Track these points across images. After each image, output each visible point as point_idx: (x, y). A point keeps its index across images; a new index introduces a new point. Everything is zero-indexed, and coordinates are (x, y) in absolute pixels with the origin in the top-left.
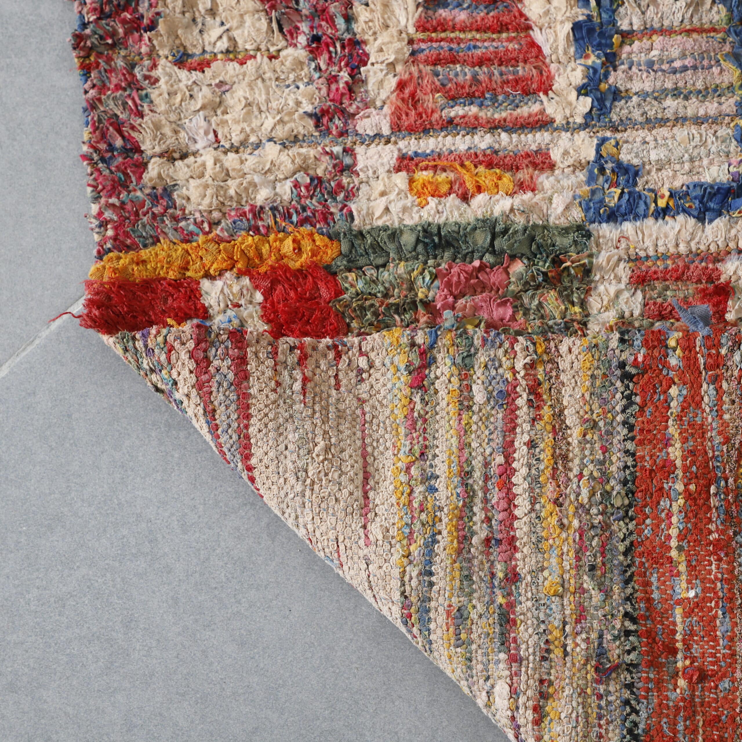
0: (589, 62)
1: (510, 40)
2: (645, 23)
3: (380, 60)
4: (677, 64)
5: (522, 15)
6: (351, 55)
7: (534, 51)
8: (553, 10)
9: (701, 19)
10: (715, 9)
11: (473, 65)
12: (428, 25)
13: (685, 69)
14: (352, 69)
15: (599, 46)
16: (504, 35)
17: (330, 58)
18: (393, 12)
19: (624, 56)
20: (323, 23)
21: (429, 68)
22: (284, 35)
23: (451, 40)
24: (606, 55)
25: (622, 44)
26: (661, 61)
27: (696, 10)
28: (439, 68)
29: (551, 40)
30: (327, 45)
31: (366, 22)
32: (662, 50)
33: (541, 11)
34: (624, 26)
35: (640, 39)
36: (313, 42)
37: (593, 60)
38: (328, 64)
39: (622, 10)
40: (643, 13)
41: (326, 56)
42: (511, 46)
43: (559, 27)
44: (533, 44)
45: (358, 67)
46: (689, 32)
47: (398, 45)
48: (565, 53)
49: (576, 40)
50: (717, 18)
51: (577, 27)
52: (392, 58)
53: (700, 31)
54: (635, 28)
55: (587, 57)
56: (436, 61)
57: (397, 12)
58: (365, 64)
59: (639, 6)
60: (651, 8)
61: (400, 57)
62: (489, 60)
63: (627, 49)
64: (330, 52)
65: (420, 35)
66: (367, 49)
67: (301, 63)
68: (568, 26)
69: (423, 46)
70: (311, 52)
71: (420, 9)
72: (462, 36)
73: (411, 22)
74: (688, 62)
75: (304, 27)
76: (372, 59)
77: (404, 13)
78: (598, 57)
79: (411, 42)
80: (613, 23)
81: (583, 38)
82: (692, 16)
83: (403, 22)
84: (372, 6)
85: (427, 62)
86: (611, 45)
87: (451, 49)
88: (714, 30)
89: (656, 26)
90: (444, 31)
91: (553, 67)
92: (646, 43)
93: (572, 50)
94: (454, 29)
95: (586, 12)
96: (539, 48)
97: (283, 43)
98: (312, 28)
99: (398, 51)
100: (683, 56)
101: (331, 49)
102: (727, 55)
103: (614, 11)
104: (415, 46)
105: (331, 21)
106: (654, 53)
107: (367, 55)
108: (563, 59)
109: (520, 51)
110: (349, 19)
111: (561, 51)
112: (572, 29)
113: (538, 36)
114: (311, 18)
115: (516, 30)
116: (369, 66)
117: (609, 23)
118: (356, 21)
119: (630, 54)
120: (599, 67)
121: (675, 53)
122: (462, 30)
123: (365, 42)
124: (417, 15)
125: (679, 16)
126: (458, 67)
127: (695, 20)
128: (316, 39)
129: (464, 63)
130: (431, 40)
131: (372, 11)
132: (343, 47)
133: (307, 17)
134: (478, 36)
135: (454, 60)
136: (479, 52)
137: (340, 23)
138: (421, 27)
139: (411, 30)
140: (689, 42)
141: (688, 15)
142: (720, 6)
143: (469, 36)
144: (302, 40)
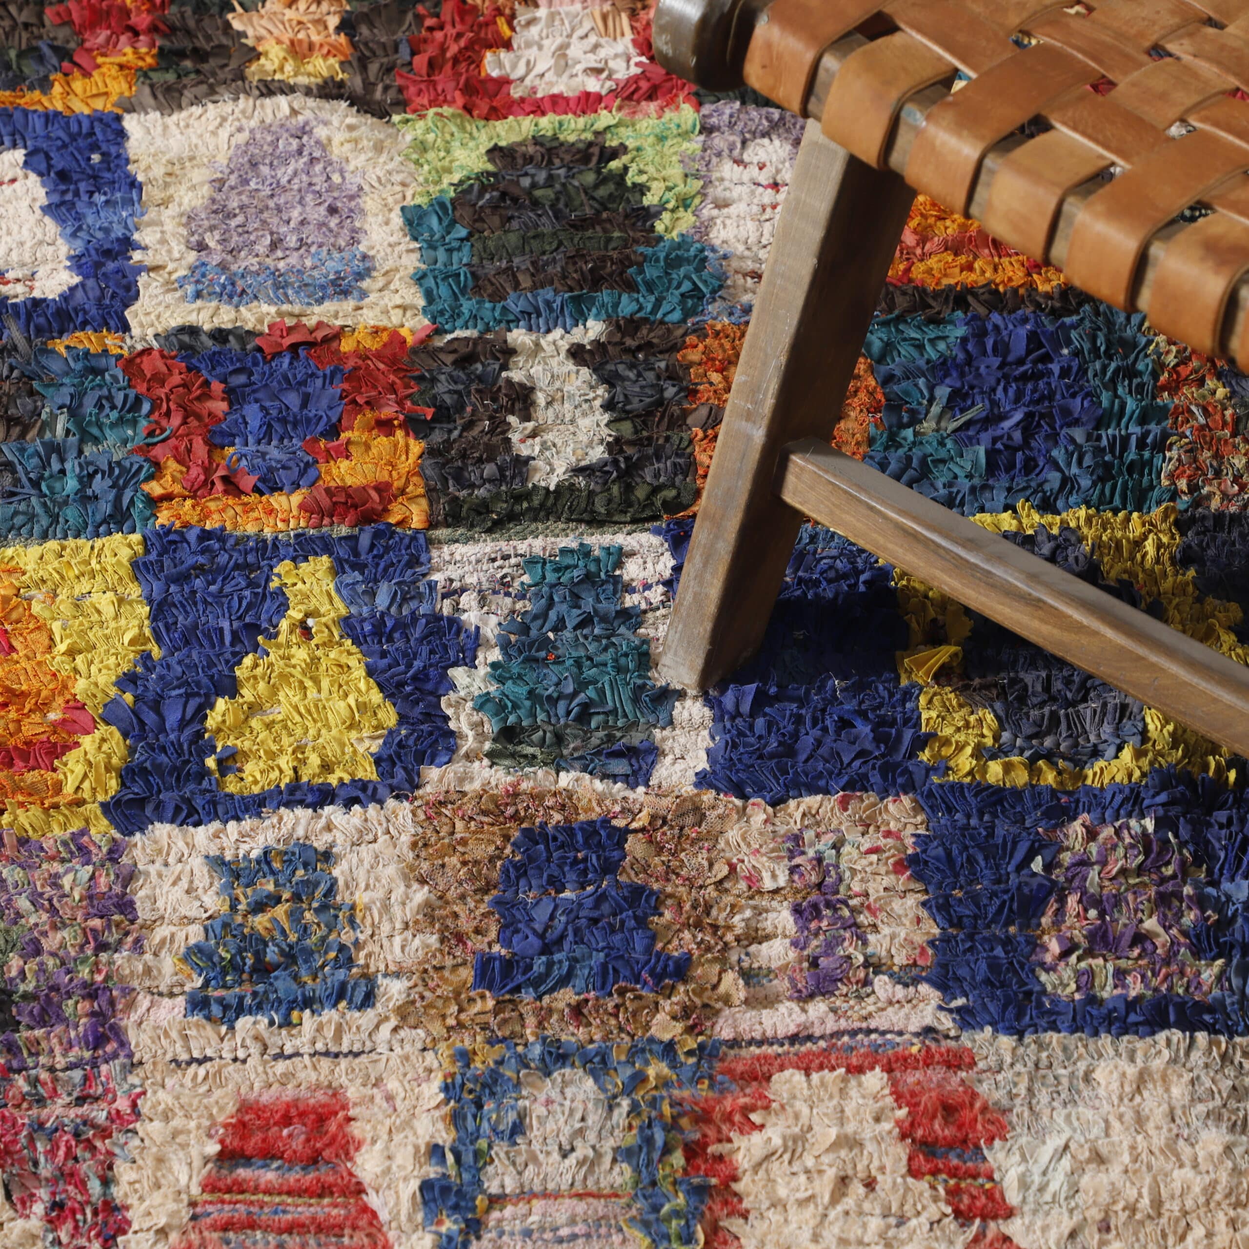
0: (443, 1229)
1: (335, 1205)
2: (522, 1186)
3: (145, 1226)
4: (564, 1232)
5: (351, 1174)
6: (106, 1223)
7: (366, 1217)
8: (394, 1168)
9: (597, 1182)
10: (617, 1169)
11: (280, 1232)
12: (221, 1184)
13: (574, 1237)
14: (106, 1241)
15: (456, 1208)
16: (326, 1201)
17: (76, 1227)
18: (170, 1170)
19: (492, 1224)
20: (70, 1188)
21: (215, 1235)
22: (13, 1205)
23: (252, 1203)
24: (467, 1221)
25: (489, 1209)
26: (542, 1229)
27: (591, 1170)
28: (231, 1235)
29: (392, 1204)
30: (73, 1212)
31: (131, 1183)
32: (544, 1215)
33: (378, 1170)
34: (494, 1188)
35: (515, 1205)
36: (52, 1209)
37: (449, 1225)
38: (73, 1236)
39: (490, 1169)
40: (520, 1173)
41: (69, 1225)
42: (334, 1212)
43: (401, 1185)
44: (365, 1209)
45: (114, 1238)
46: (580, 1196)
47: (172, 1206)
48: (410, 1219)
49: (425, 1203)
50: (619, 1181)
51: (426, 1186)
52: (162, 1222)
53: (597, 1196)
54: (508, 1191)
55: (440, 1223)
56: (226, 1226)
57: (176, 1167)
58: (125, 1232)
59: (514, 1164)
60: (531, 1167)
61: (175, 1222)
62: (303, 1225)
63: (495, 1215)
64: (76, 1221)
65: (206, 1197)
66: (129, 1215)
67: (34, 1237)
68: (414, 1185)
69: (210, 1208)
70: (50, 1221)
71: (210, 1166)
72: (267, 1199)
73: (195, 1180)
74: (580, 1229)
75: (43, 1193)
76: (135, 1226)
77: (185, 1169)
78: (456, 1222)
79: (193, 1204)
80: (479, 1182)
81: (434, 1200)
82: (585, 1178)
83: (183, 1179)
84: (140, 1162)
85: (214, 1227)
86: (474, 1209)
87: (249, 1213)
88: (616, 1196)
89: (537, 1188)
90: (242, 1192)
91: (392, 1235)
92: (522, 1208)
93: (420, 1217)
94: (256, 1190)
95: (440, 1169)
96: (374, 1215)
97: (11, 1213)
98: (53, 1194)
99: (173, 1214)
100: (572, 1221)
101: (79, 1217)
102: (633, 1219)
103: (479, 1170)
104: (199, 1210)
105: (82, 1186)
106: (534, 1218)
107: (129, 1223)
108: (406, 1226)
109: (346, 1218)
110: (106, 1182)
111: (403, 1218)
112: (421, 1189)
113: (373, 1200)
114: (53, 1181)
115: (343, 1193)
116: (130, 1235)
117: (472, 1184)
118: (117, 1184)
119: (500, 1221)
120: (455, 1235)
121: (561, 1218)
122: (268, 1192)
123: (127, 1208)
124: (205, 1172)
125: (569, 1177)
126: (259, 1234)
127: (590, 1183)
128: (57, 1205)
129: (266, 1229)
130: (223, 1202)
131: (140, 1168)
132: (95, 1213)
133: (47, 1180)
134: (290, 1200)
135: (252, 1225)
136: (289, 1217)
137: (95, 1187)
138: (210, 1186)
139: (195, 1190)
140: (581, 1207)
141: (580, 1177)
142: (624, 1165)
143: (277, 1199)
144: (39, 1209)
